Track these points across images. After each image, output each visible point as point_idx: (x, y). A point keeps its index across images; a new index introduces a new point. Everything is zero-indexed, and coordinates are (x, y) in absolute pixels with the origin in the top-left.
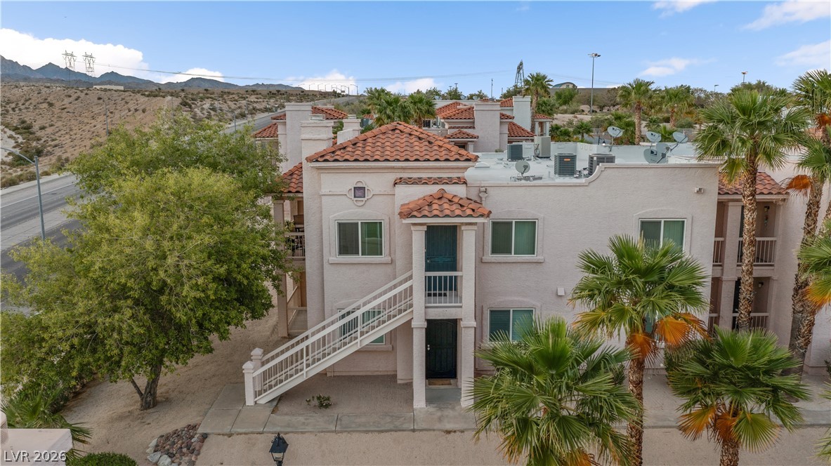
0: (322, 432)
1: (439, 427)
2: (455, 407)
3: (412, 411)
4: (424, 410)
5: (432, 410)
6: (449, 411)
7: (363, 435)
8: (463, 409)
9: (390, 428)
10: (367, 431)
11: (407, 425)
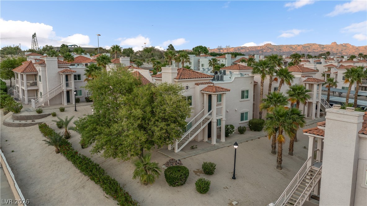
0: (204, 153)
1: (226, 146)
2: (221, 142)
3: (214, 145)
4: (217, 144)
5: (218, 144)
6: (222, 143)
7: (213, 151)
8: (224, 142)
9: (217, 148)
10: (213, 150)
11: (219, 147)
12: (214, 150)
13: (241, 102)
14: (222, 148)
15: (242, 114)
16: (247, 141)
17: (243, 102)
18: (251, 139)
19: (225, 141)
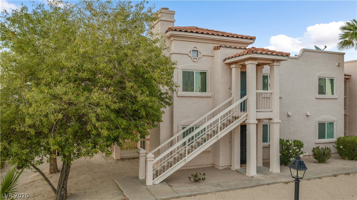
0: (218, 191)
1: (278, 181)
2: (271, 173)
3: (252, 177)
4: (258, 175)
5: (262, 175)
6: (272, 175)
7: (243, 191)
8: (276, 173)
9: (255, 184)
10: (244, 188)
11: (262, 183)
12: (247, 187)
13: (319, 100)
14: (268, 184)
15: (322, 126)
16: (335, 176)
17: (322, 101)
18: (346, 172)
19: (279, 171)
